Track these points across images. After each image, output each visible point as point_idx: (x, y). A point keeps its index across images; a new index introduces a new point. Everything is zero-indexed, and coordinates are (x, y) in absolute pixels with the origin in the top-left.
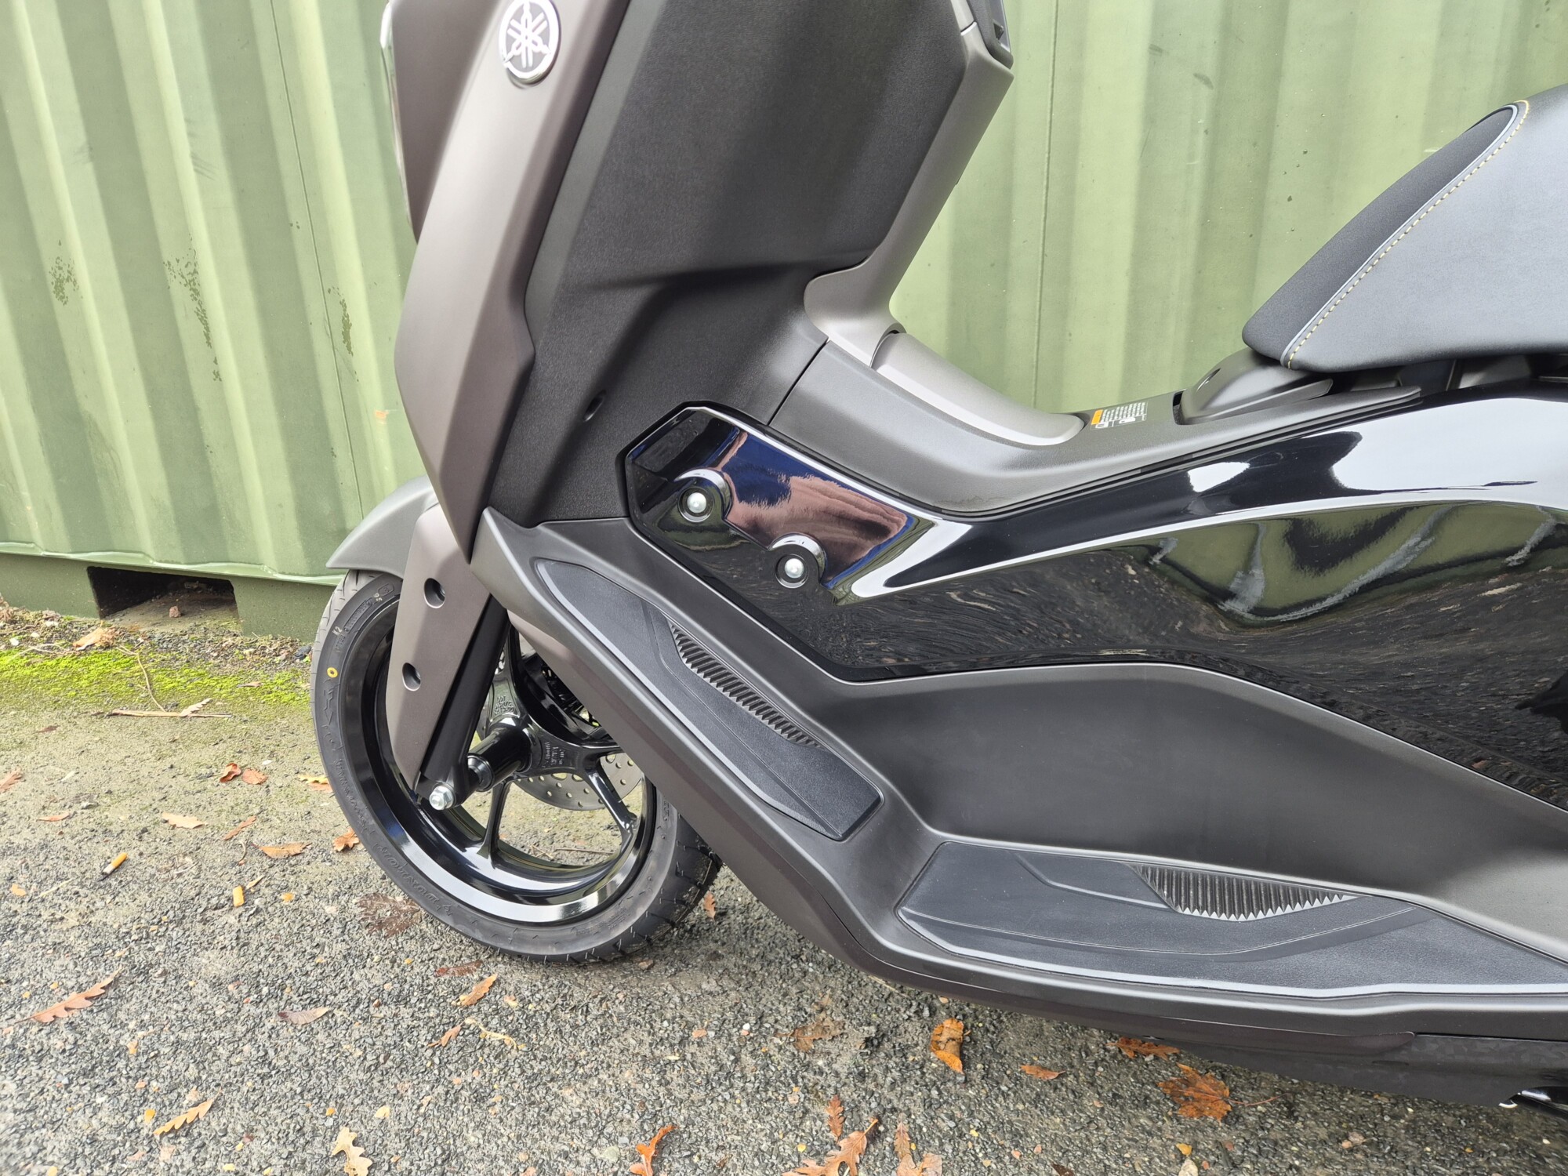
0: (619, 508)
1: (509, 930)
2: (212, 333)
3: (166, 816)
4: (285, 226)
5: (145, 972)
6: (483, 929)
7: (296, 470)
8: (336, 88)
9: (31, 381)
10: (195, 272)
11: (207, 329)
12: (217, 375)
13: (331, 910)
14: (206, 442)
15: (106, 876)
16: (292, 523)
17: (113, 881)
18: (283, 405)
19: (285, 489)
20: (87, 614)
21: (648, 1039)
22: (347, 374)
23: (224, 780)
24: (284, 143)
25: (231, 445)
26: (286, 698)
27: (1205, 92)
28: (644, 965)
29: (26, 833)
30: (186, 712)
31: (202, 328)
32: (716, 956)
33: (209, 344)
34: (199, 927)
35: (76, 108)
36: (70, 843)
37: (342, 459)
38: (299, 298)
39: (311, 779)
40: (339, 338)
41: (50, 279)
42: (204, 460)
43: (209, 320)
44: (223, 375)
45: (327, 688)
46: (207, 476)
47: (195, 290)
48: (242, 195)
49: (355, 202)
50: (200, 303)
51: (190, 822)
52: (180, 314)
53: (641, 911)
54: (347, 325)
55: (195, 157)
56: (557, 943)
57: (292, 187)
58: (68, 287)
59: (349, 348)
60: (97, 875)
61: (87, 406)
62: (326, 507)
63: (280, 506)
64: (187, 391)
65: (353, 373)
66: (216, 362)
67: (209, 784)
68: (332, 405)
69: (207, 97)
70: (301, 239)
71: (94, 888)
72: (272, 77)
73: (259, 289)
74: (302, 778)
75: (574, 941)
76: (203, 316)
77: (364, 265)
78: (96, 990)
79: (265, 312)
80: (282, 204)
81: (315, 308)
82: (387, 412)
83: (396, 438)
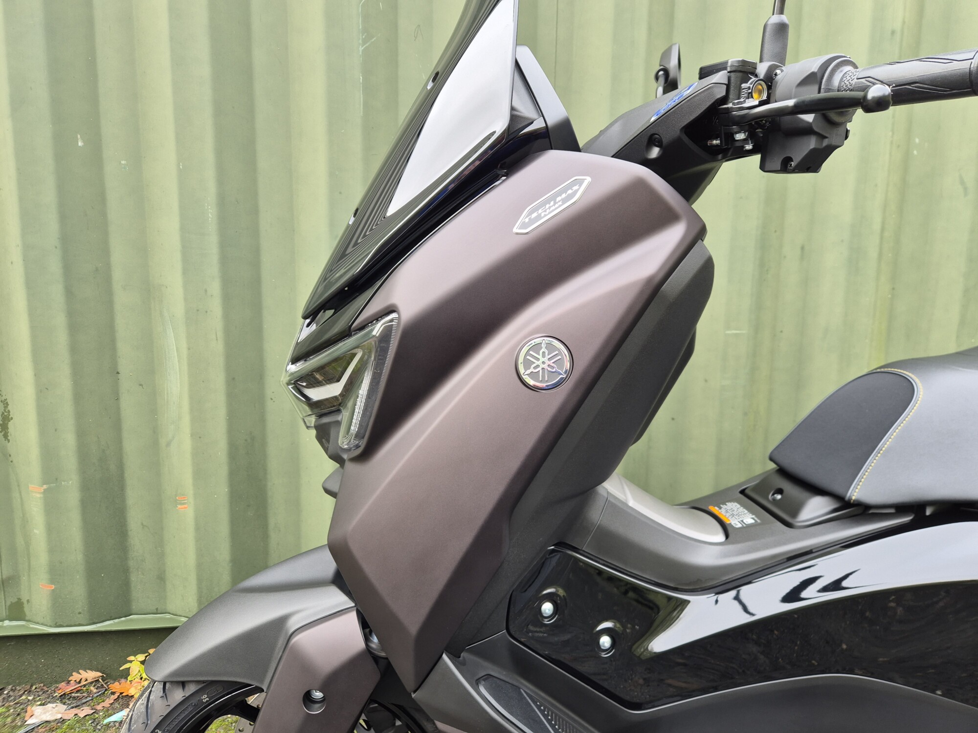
49: (34, 328)
54: (6, 419)
59: (6, 436)
65: (6, 456)
77: (37, 375)
82: (45, 487)
83: (52, 506)
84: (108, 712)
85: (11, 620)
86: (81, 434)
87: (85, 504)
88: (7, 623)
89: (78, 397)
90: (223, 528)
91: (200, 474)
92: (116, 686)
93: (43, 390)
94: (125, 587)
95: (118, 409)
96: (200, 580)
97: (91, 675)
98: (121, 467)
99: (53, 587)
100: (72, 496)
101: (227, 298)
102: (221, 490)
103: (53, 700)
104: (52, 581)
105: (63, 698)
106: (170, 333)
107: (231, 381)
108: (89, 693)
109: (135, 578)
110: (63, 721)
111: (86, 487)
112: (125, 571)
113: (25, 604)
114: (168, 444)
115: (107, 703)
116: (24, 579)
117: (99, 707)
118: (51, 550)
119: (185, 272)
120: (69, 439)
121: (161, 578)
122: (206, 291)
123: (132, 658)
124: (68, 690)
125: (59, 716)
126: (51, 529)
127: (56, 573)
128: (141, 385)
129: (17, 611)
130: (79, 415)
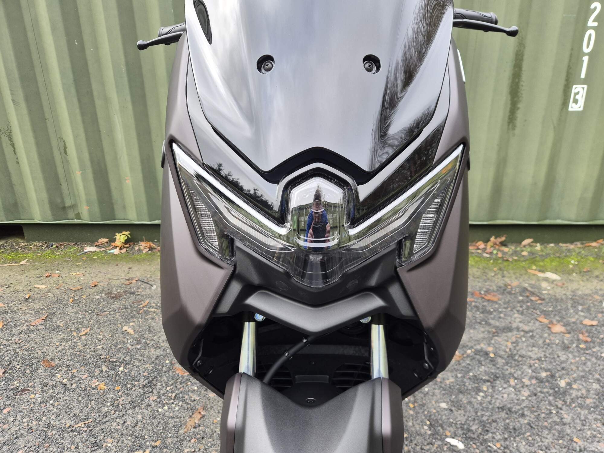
2: (17, 150)
3: (35, 286)
4: (44, 120)
5: (54, 314)
7: (48, 190)
8: (63, 84)
10: (11, 132)
11: (14, 149)
12: (18, 162)
13: (98, 297)
14: (13, 183)
15: (27, 299)
16: (47, 206)
17: (30, 300)
18: (44, 171)
19: (44, 196)
22: (66, 162)
23: (46, 277)
24: (44, 97)
25: (23, 183)
26: (53, 257)
30: (22, 263)
31: (12, 149)
33: (15, 153)
37: (64, 186)
38: (48, 140)
39: (74, 274)
40: (62, 151)
42: (13, 189)
43: (15, 147)
44: (20, 162)
46: (13, 193)
47: (10, 138)
48: (30, 111)
49: (70, 114)
50: (12, 141)
51: (43, 286)
52: (4, 145)
54: (65, 148)
55: (13, 100)
57: (46, 109)
59: (66, 154)
60: (24, 300)
62: (59, 200)
63: (43, 201)
64: (7, 168)
65: (67, 161)
66: (17, 159)
67: (42, 278)
68: (60, 170)
69: (18, 83)
70: (49, 124)
72: (40, 79)
73: (36, 137)
74: (71, 274)
76: (13, 145)
77: (73, 132)
78: (43, 318)
79: (37, 144)
80: (43, 113)
81: (54, 142)
82: (81, 172)
83: (84, 179)
84: (110, 250)
85: (77, 219)
86: (90, 154)
87: (95, 179)
88: (75, 220)
89: (87, 140)
90: (142, 190)
91: (132, 169)
92: (113, 244)
93: (76, 137)
94: (112, 210)
95: (102, 144)
96: (136, 208)
97: (105, 240)
98: (105, 166)
99: (88, 208)
100: (90, 176)
101: (133, 102)
102: (140, 176)
103: (93, 246)
104: (88, 205)
105: (96, 246)
106: (116, 116)
107: (138, 134)
108: (104, 245)
109: (116, 207)
110: (96, 251)
111: (94, 172)
112: (112, 204)
113: (81, 214)
114: (120, 158)
115: (110, 248)
116: (79, 205)
117: (107, 249)
118: (86, 194)
119: (117, 92)
120: (86, 155)
121: (124, 207)
122: (125, 99)
123: (117, 234)
124: (98, 244)
125: (94, 250)
126: (85, 187)
127: (89, 203)
128: (108, 136)
129: (78, 216)
130: (89, 146)
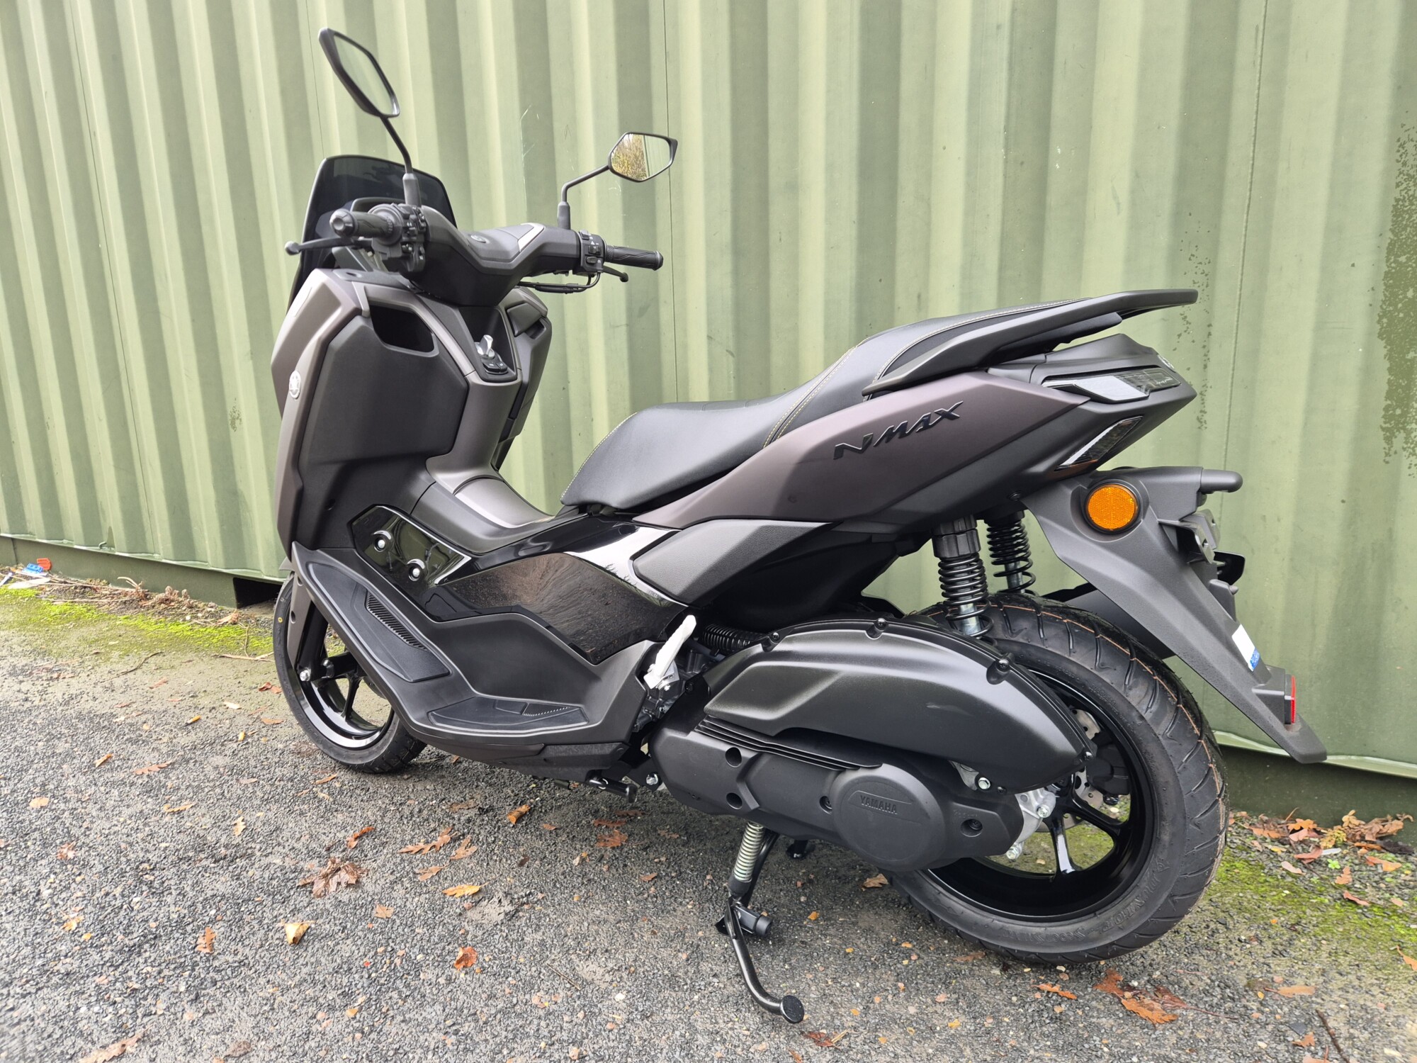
0: (350, 544)
1: (343, 751)
3: (225, 703)
5: (187, 762)
6: (334, 751)
9: (214, 472)
15: (187, 724)
17: (190, 727)
20: (230, 605)
21: (387, 801)
23: (261, 690)
27: (731, 358)
28: (406, 777)
29: (159, 706)
30: (258, 658)
32: (443, 777)
34: (219, 747)
35: (247, 333)
36: (177, 711)
41: (229, 418)
45: (278, 627)
51: (236, 706)
53: (391, 740)
56: (361, 758)
58: (237, 422)
60: (184, 724)
61: (241, 487)
67: (253, 692)
71: (180, 729)
75: (367, 757)
78: (164, 765)
